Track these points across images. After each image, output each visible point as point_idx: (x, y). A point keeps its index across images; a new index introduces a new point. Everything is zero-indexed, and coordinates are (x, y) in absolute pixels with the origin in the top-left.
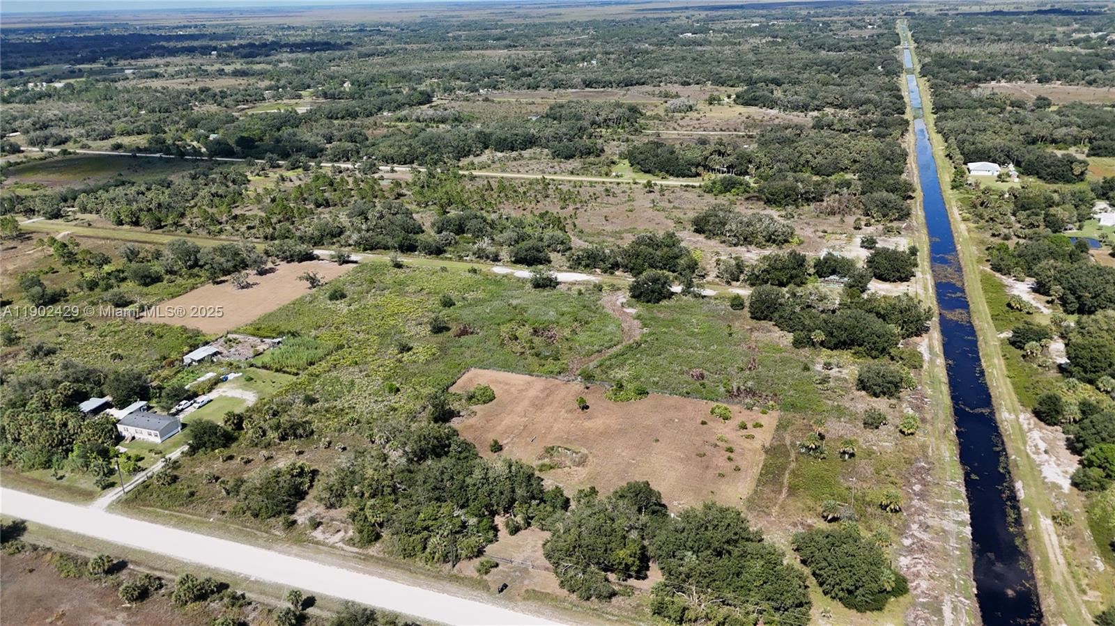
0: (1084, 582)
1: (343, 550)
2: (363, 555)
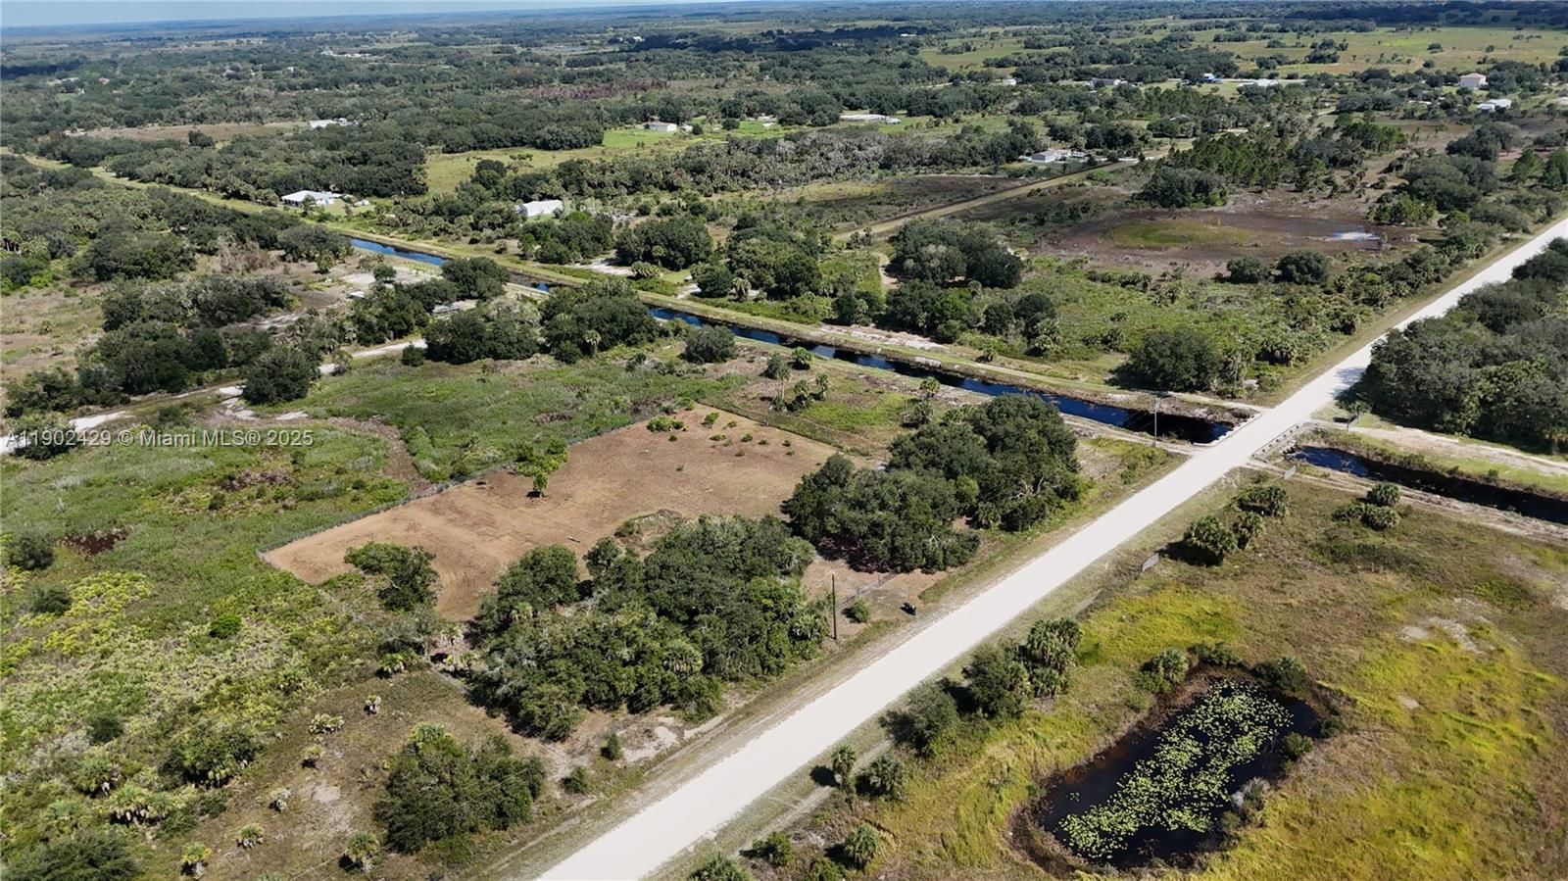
0: (1066, 374)
1: (703, 734)
2: (735, 715)
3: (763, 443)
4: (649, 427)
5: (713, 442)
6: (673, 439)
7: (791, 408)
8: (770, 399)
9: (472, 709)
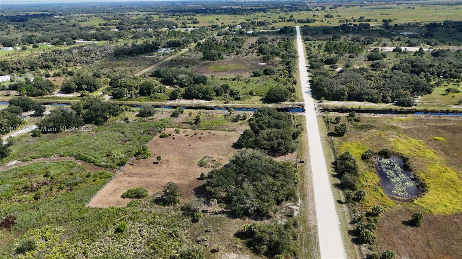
1: (301, 204)
3: (202, 134)
4: (161, 137)
5: (187, 137)
6: (174, 139)
7: (196, 123)
8: (185, 122)
9: (235, 220)
